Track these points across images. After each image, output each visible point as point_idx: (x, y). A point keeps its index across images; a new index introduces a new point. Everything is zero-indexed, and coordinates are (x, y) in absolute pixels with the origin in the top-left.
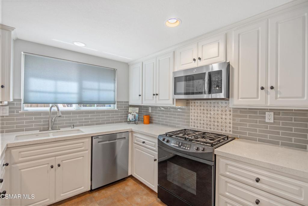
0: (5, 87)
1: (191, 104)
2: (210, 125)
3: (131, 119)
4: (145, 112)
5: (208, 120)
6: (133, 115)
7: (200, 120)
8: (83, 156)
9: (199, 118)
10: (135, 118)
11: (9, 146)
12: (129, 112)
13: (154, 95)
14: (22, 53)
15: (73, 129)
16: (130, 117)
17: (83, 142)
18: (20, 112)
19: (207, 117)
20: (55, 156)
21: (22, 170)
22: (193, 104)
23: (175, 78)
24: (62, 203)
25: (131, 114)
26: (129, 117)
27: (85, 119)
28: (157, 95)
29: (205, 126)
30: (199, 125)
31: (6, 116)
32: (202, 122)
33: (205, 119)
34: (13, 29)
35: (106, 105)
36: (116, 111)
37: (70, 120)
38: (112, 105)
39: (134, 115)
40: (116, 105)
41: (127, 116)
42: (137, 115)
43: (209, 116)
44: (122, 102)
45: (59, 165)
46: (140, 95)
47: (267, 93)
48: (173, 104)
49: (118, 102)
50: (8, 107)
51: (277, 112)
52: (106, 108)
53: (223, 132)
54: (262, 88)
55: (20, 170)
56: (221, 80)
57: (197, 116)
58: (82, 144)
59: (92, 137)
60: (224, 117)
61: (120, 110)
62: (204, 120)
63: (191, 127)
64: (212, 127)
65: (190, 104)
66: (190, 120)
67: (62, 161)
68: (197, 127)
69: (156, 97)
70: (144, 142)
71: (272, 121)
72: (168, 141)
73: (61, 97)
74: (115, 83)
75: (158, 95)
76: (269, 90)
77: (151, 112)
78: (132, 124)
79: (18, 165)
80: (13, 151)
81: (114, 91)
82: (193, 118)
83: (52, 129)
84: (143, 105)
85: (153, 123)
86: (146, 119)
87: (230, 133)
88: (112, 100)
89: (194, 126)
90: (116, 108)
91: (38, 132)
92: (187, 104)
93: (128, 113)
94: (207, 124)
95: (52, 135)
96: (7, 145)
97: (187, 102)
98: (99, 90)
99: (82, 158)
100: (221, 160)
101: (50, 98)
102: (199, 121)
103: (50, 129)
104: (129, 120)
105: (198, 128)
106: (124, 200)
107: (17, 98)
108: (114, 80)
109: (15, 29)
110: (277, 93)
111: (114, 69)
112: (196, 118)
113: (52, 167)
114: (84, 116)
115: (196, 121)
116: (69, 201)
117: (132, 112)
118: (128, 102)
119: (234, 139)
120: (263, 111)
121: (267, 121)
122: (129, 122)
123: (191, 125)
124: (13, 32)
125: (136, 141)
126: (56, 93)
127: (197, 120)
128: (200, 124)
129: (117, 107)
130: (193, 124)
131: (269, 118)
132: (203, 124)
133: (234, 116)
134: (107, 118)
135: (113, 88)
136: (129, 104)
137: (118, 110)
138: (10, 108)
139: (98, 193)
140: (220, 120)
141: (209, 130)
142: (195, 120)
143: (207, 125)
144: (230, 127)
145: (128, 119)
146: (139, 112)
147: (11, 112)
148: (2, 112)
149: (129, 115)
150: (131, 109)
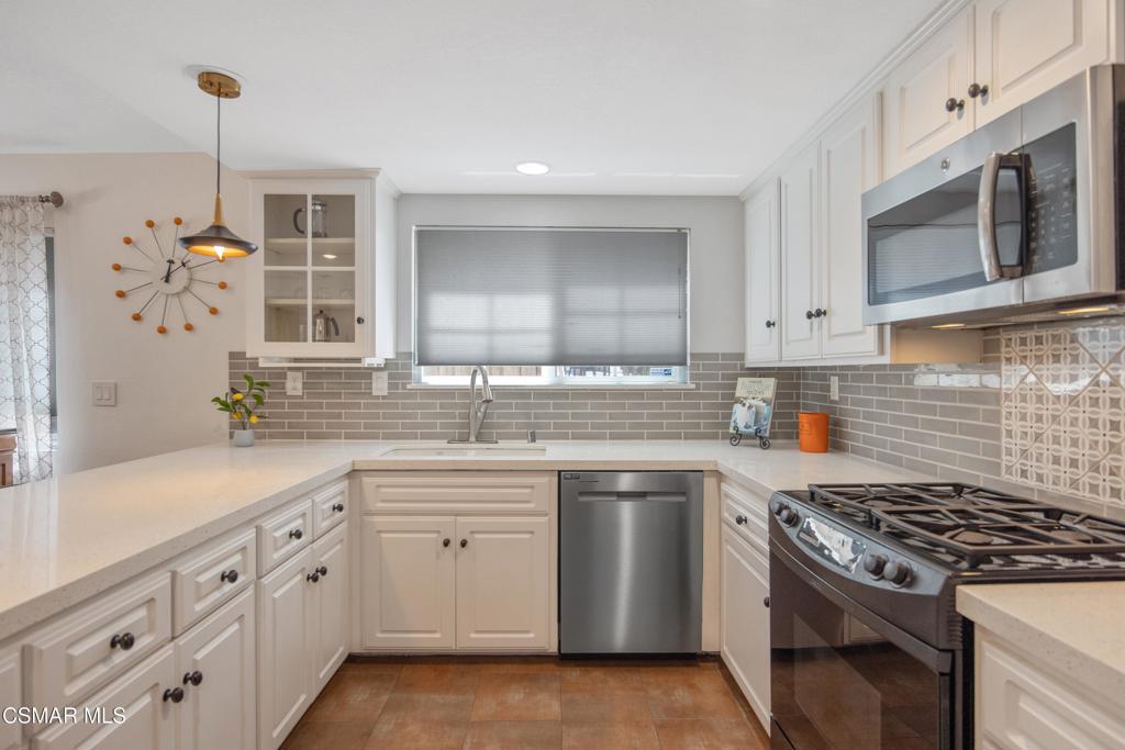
0: (366, 321)
1: (1003, 349)
2: (1112, 474)
3: (742, 429)
4: (815, 397)
5: (1101, 439)
6: (750, 407)
7: (1056, 440)
8: (532, 532)
9: (1048, 429)
10: (756, 422)
11: (356, 468)
12: (737, 395)
13: (810, 315)
14: (414, 228)
16: (741, 417)
17: (532, 487)
18: (409, 387)
19: (1094, 423)
20: (456, 515)
21: (384, 535)
22: (1016, 349)
23: (870, 222)
24: (476, 663)
25: (744, 405)
26: (733, 419)
27: (574, 416)
28: (821, 312)
29: (1085, 477)
30: (1048, 469)
31: (384, 397)
32: (1066, 452)
33: (1084, 433)
34: (376, 171)
35: (652, 369)
36: (688, 394)
37: (528, 416)
38: (675, 369)
39: (754, 409)
40: (688, 367)
41: (729, 416)
42: (766, 410)
44: (714, 356)
45: (464, 544)
46: (769, 324)
48: (882, 352)
49: (695, 356)
50: (385, 374)
52: (651, 379)
55: (379, 532)
56: (1073, 184)
57: (1039, 419)
58: (527, 491)
59: (560, 474)
61: (706, 387)
62: (1075, 443)
63: (1005, 477)
65: (999, 351)
66: (1004, 439)
67: (472, 532)
68: (1040, 478)
69: (820, 326)
70: (740, 520)
72: (792, 521)
73: (506, 346)
74: (685, 282)
75: (825, 313)
77: (837, 398)
78: (747, 445)
79: (377, 519)
80: (368, 481)
81: (681, 316)
82: (1016, 426)
83: (479, 439)
84: (783, 364)
85: (845, 451)
86: (806, 426)
88: (675, 348)
89: (1024, 473)
90: (688, 381)
91: (443, 444)
92: (986, 351)
93: (731, 399)
94: (1095, 468)
95: (472, 454)
96: (353, 464)
97: (985, 342)
98: (622, 314)
99: (527, 536)
100: (987, 654)
101: (475, 347)
102: (1051, 447)
103: (472, 439)
104: (736, 428)
105: (1044, 487)
106: (646, 726)
107: (402, 350)
108: (680, 273)
109: (381, 172)
111: (679, 229)
112: (1031, 426)
113: (446, 543)
114: (572, 406)
115: (1033, 448)
116: (496, 663)
117: (745, 398)
118: (741, 356)
122: (737, 438)
123: (1009, 469)
124: (379, 180)
125: (726, 515)
126: (491, 332)
127: (1038, 437)
128: (1056, 461)
129: (691, 375)
130: (1016, 462)
132: (1074, 463)
134: (650, 416)
135: (675, 305)
136: (747, 366)
137: (698, 387)
138: (391, 377)
139: (578, 673)
141: (1106, 499)
142: (1028, 442)
143: (1097, 471)
145: (732, 424)
146: (778, 396)
147: (392, 386)
148: (374, 386)
149: (738, 408)
150: (743, 386)
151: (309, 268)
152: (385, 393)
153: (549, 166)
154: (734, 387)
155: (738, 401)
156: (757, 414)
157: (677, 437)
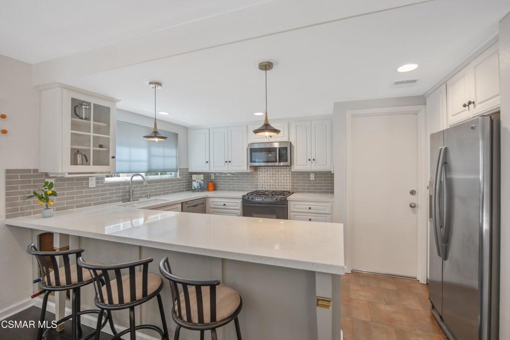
2: (275, 186)
3: (196, 187)
5: (274, 182)
6: (197, 182)
9: (266, 181)
12: (193, 179)
13: (226, 162)
15: (149, 199)
16: (195, 185)
17: (178, 208)
18: (104, 183)
19: (273, 180)
22: (261, 169)
23: (251, 149)
28: (230, 162)
29: (272, 187)
32: (269, 184)
33: (271, 181)
34: (118, 101)
36: (179, 180)
38: (173, 173)
39: (199, 182)
40: (178, 172)
41: (192, 184)
42: (202, 182)
43: (274, 178)
44: (183, 169)
46: (207, 162)
47: (312, 162)
48: (247, 170)
49: (180, 169)
50: (95, 178)
51: (316, 173)
52: (168, 176)
53: (285, 190)
54: (309, 160)
56: (287, 153)
59: (182, 203)
60: (285, 178)
61: (182, 177)
63: (259, 189)
64: (277, 187)
66: (259, 183)
68: (265, 188)
69: (228, 164)
70: (224, 205)
71: (314, 179)
72: (252, 199)
76: (313, 161)
77: (214, 179)
81: (176, 158)
82: (261, 181)
83: (133, 200)
84: (210, 171)
86: (210, 186)
87: (290, 190)
88: (174, 167)
89: (262, 188)
90: (178, 176)
93: (191, 181)
94: (273, 185)
98: (164, 156)
102: (267, 183)
103: (131, 200)
108: (176, 146)
110: (316, 163)
111: (176, 133)
112: (264, 181)
115: (264, 184)
117: (196, 180)
118: (188, 169)
119: (293, 193)
120: (308, 173)
121: (311, 179)
125: (213, 206)
126: (130, 161)
127: (265, 182)
129: (180, 175)
130: (261, 186)
131: (312, 177)
132: (270, 185)
133: (292, 177)
135: (174, 154)
136: (191, 172)
137: (180, 178)
138: (97, 179)
140: (283, 181)
144: (290, 185)
145: (193, 187)
146: (204, 179)
147: (97, 183)
148: (90, 183)
149: (193, 182)
150: (194, 177)
151: (92, 134)
152: (94, 186)
153: (169, 113)
154: (192, 177)
155: (194, 181)
156: (200, 184)
157: (176, 192)
